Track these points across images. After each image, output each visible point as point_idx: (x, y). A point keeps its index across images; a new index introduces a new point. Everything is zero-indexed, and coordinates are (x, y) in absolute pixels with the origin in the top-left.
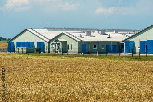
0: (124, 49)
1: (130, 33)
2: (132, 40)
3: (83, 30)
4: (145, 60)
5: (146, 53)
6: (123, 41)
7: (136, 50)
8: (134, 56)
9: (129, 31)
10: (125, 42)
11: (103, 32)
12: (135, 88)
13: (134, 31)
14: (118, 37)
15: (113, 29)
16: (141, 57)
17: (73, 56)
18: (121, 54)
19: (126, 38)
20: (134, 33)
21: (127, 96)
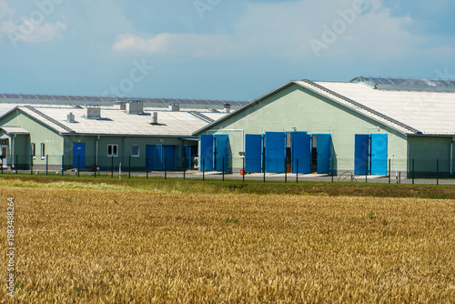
0: (199, 159)
1: (215, 111)
2: (220, 132)
3: (76, 101)
4: (259, 192)
5: (264, 172)
6: (196, 135)
7: (233, 161)
8: (228, 180)
9: (213, 104)
10: (200, 137)
11: (137, 107)
12: (228, 273)
13: (228, 105)
14: (181, 123)
15: (166, 98)
16: (249, 181)
17: (47, 177)
18: (188, 172)
19: (202, 124)
20: (228, 112)
21: (206, 299)
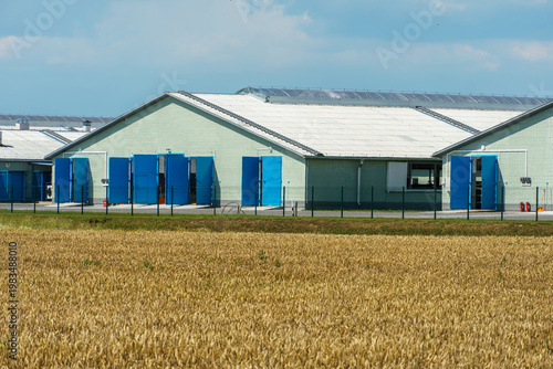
0: (52, 187)
1: (72, 130)
2: (78, 155)
4: (127, 227)
5: (132, 203)
6: (49, 159)
7: (94, 189)
8: (88, 213)
9: (69, 121)
10: (54, 161)
12: (87, 327)
13: (87, 123)
14: (31, 145)
15: (13, 114)
16: (114, 214)
18: (41, 203)
19: (58, 146)
20: (88, 130)
21: (60, 358)
